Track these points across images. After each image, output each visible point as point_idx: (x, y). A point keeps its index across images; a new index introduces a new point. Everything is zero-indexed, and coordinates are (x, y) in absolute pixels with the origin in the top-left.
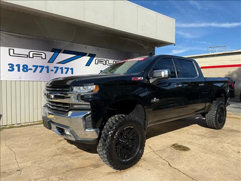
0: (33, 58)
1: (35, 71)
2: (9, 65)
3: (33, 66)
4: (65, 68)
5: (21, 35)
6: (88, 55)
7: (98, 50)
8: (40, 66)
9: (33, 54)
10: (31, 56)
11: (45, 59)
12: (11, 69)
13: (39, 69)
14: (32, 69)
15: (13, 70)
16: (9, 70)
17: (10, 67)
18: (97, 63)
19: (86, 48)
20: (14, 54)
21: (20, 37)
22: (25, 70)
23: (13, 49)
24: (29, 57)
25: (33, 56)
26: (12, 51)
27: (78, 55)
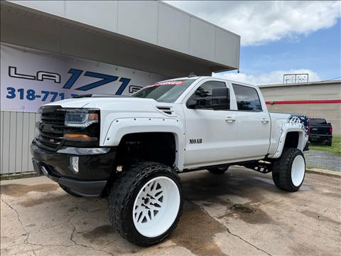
0: (42, 80)
1: (44, 100)
2: (8, 89)
3: (43, 92)
5: (26, 48)
7: (134, 73)
8: (52, 93)
9: (43, 75)
10: (40, 78)
11: (60, 82)
12: (10, 95)
13: (50, 96)
14: (40, 97)
15: (14, 96)
16: (8, 97)
17: (9, 93)
18: (131, 91)
19: (117, 69)
20: (16, 74)
21: (25, 51)
22: (31, 97)
23: (15, 68)
24: (38, 80)
25: (43, 78)
26: (13, 70)
27: (105, 79)
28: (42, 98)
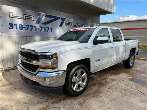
0: (26, 19)
1: (27, 29)
2: (10, 24)
3: (26, 26)
4: (47, 28)
5: (16, 2)
6: (60, 18)
7: (67, 15)
8: (31, 26)
9: (26, 17)
10: (24, 18)
11: (34, 20)
13: (30, 28)
14: (25, 28)
15: (12, 28)
16: (10, 28)
17: (10, 26)
18: (66, 25)
19: (59, 13)
20: (12, 16)
22: (21, 28)
23: (12, 13)
24: (23, 19)
25: (26, 18)
26: (11, 14)
27: (55, 18)
28: (26, 28)
